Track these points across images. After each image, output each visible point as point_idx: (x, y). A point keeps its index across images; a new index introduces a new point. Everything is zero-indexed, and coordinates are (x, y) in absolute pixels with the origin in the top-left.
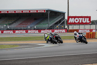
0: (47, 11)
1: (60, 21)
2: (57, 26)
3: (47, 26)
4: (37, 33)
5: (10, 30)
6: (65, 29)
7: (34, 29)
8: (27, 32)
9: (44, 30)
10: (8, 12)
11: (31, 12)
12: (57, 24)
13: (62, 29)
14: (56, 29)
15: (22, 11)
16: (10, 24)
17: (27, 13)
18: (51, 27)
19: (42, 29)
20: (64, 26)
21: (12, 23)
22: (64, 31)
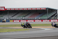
0: (47, 9)
1: (54, 15)
2: (53, 18)
3: (46, 17)
4: (40, 22)
5: (25, 20)
6: (57, 19)
7: (39, 20)
8: (34, 21)
9: (45, 20)
10: (23, 9)
11: (37, 9)
12: (52, 16)
13: (56, 19)
14: (52, 20)
15: (32, 9)
16: (24, 17)
17: (34, 10)
18: (49, 18)
19: (43, 20)
20: (57, 18)
21: (26, 16)
22: (57, 21)
